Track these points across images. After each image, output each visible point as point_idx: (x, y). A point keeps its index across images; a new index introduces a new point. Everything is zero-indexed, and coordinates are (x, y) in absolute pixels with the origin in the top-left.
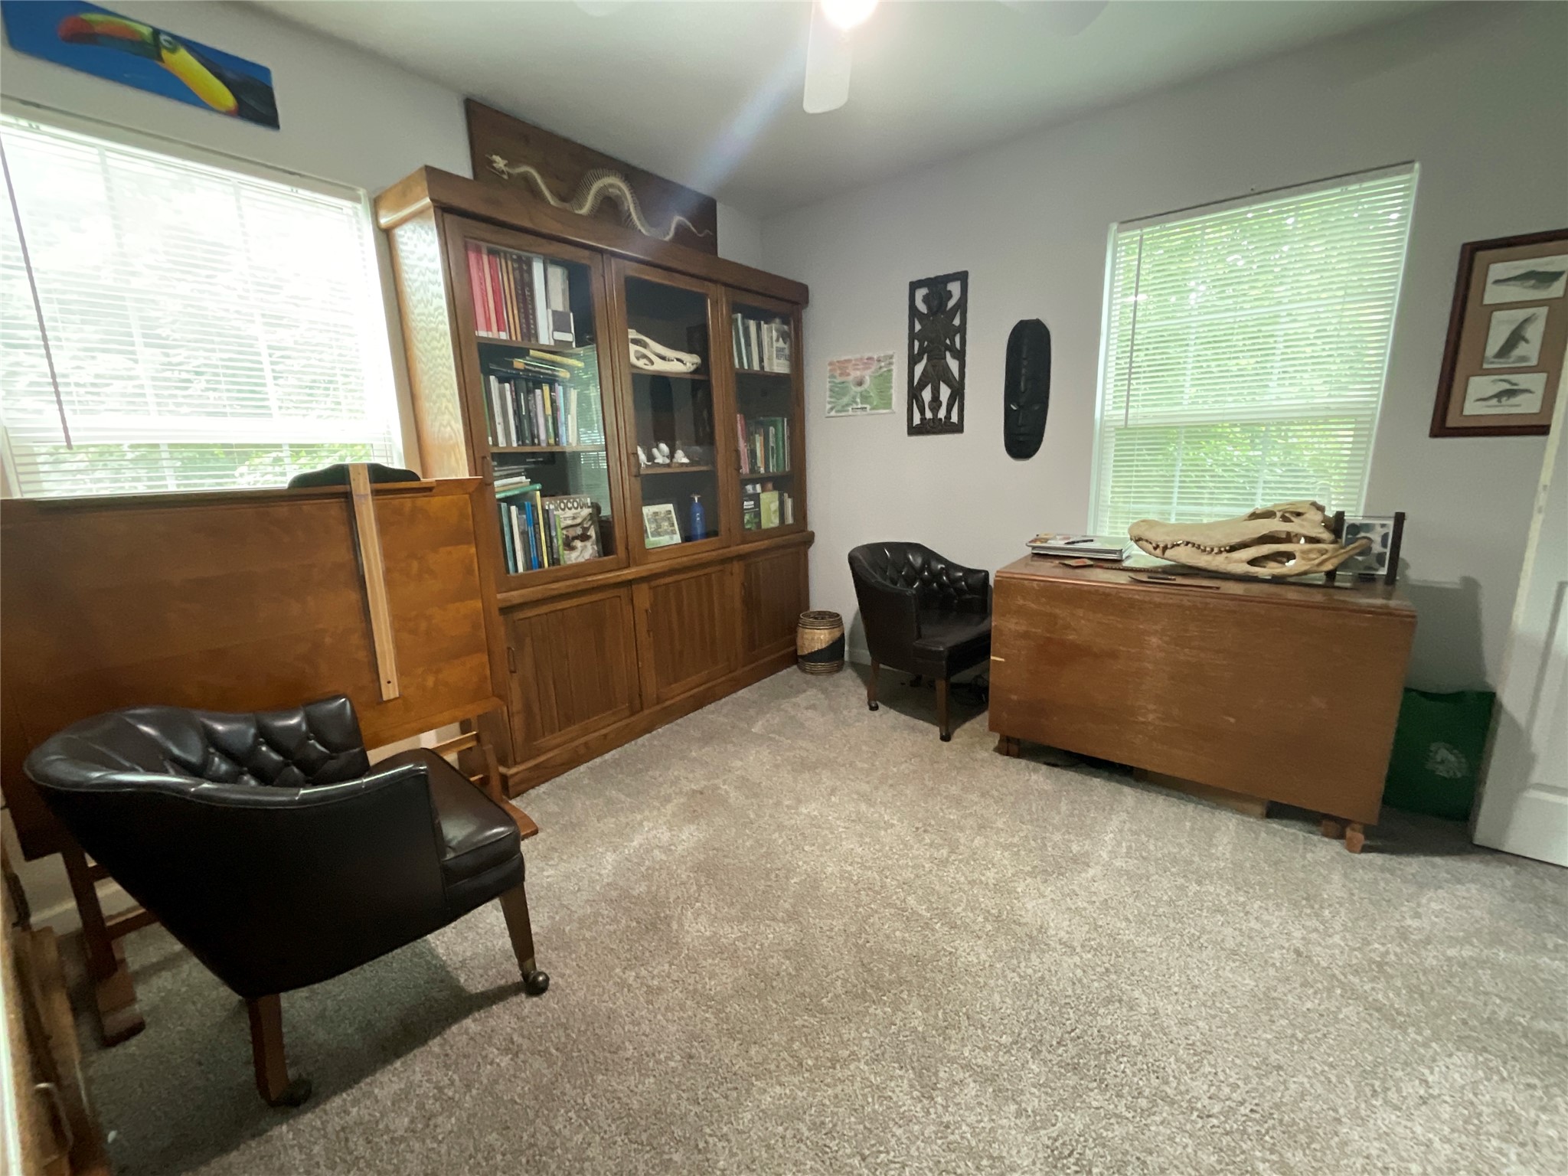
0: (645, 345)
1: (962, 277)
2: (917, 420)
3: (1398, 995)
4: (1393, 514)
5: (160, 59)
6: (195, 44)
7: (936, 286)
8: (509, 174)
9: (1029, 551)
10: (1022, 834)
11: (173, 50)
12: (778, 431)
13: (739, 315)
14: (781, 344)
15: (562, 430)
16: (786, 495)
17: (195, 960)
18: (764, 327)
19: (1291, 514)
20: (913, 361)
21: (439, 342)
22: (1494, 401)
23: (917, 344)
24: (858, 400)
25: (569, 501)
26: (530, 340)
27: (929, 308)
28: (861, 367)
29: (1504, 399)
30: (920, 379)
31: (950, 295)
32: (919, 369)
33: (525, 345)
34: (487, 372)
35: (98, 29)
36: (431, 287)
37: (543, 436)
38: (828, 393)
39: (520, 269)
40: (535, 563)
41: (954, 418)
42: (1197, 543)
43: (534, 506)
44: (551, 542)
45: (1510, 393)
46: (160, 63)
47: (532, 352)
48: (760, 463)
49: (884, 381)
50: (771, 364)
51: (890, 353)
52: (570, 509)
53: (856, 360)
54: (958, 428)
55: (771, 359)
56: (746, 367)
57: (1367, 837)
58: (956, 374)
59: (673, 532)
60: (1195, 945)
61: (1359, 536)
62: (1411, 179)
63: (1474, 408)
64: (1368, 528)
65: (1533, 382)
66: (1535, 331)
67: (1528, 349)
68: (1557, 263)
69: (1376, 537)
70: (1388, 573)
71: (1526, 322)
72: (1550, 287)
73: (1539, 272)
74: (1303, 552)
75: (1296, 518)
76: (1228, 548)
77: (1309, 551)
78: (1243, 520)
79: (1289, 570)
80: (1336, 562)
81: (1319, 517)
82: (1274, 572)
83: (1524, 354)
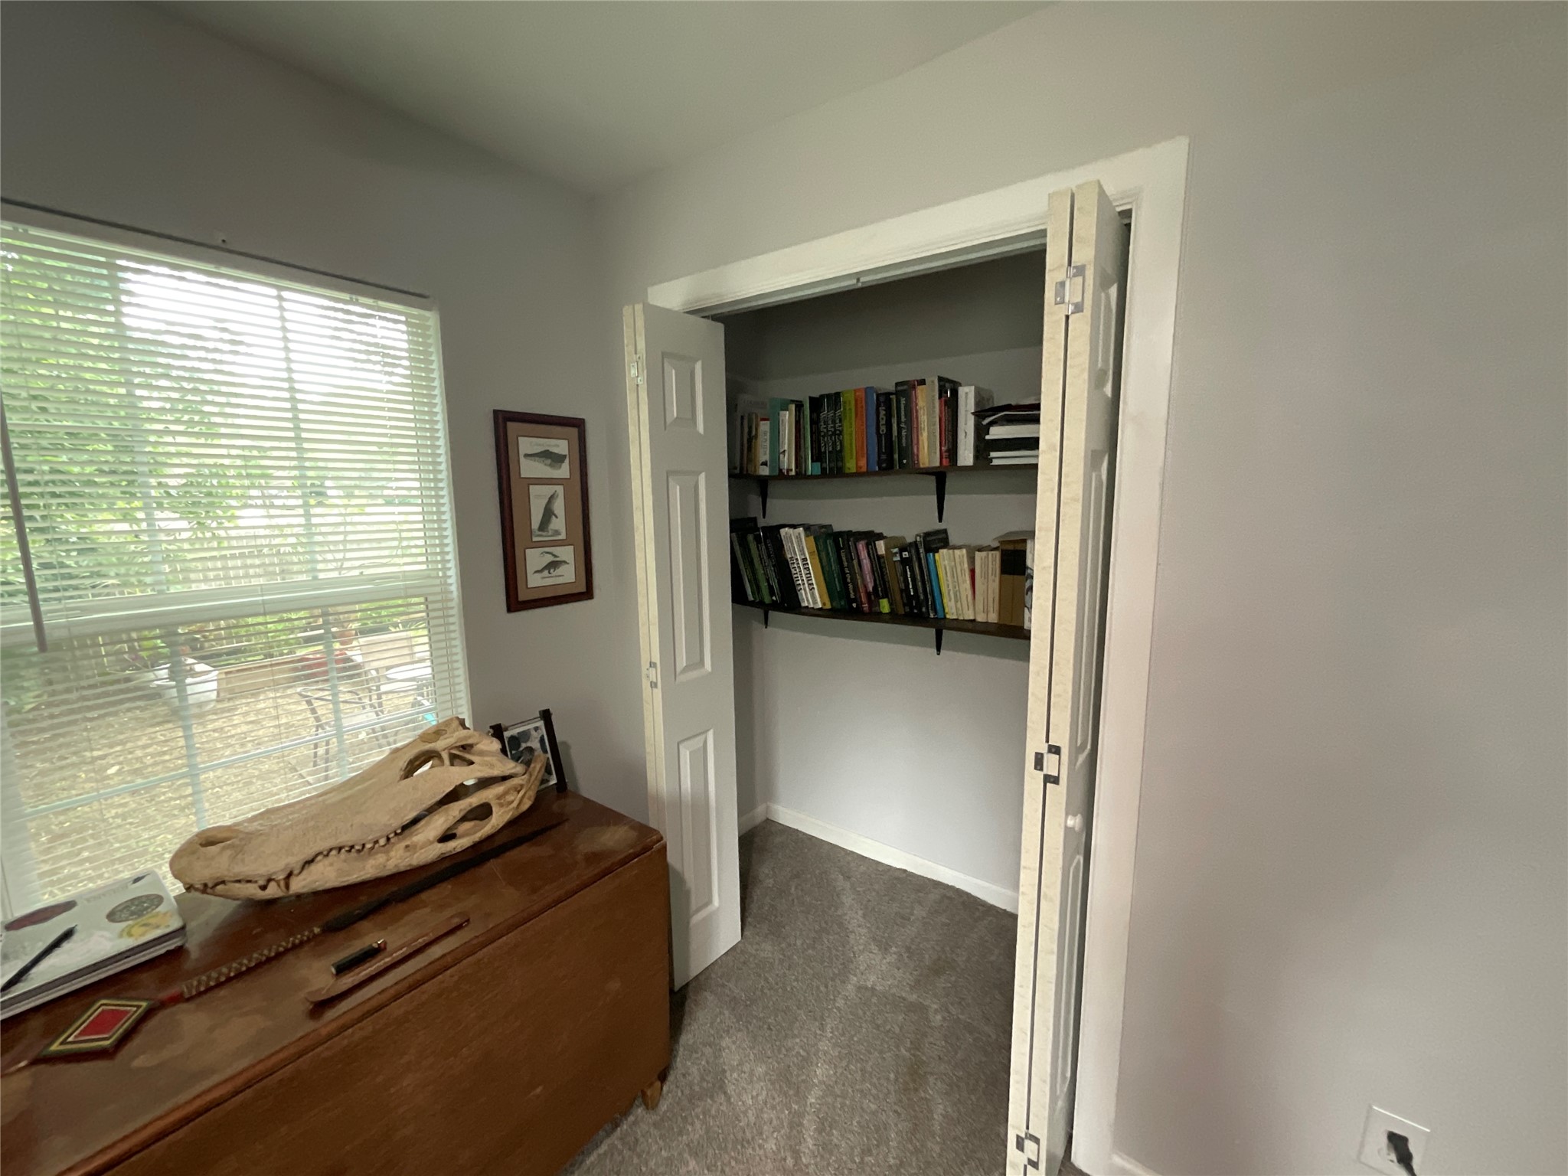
4: (538, 715)
22: (546, 573)
29: (552, 571)
45: (556, 564)
61: (521, 749)
62: (429, 318)
63: (535, 580)
64: (525, 735)
65: (567, 553)
66: (559, 507)
67: (559, 524)
68: (561, 447)
69: (535, 744)
70: (558, 780)
71: (552, 498)
72: (560, 467)
73: (551, 453)
74: (499, 797)
75: (469, 753)
76: (399, 831)
77: (506, 793)
78: (398, 778)
79: (493, 827)
80: (532, 794)
81: (496, 745)
82: (477, 836)
83: (557, 528)
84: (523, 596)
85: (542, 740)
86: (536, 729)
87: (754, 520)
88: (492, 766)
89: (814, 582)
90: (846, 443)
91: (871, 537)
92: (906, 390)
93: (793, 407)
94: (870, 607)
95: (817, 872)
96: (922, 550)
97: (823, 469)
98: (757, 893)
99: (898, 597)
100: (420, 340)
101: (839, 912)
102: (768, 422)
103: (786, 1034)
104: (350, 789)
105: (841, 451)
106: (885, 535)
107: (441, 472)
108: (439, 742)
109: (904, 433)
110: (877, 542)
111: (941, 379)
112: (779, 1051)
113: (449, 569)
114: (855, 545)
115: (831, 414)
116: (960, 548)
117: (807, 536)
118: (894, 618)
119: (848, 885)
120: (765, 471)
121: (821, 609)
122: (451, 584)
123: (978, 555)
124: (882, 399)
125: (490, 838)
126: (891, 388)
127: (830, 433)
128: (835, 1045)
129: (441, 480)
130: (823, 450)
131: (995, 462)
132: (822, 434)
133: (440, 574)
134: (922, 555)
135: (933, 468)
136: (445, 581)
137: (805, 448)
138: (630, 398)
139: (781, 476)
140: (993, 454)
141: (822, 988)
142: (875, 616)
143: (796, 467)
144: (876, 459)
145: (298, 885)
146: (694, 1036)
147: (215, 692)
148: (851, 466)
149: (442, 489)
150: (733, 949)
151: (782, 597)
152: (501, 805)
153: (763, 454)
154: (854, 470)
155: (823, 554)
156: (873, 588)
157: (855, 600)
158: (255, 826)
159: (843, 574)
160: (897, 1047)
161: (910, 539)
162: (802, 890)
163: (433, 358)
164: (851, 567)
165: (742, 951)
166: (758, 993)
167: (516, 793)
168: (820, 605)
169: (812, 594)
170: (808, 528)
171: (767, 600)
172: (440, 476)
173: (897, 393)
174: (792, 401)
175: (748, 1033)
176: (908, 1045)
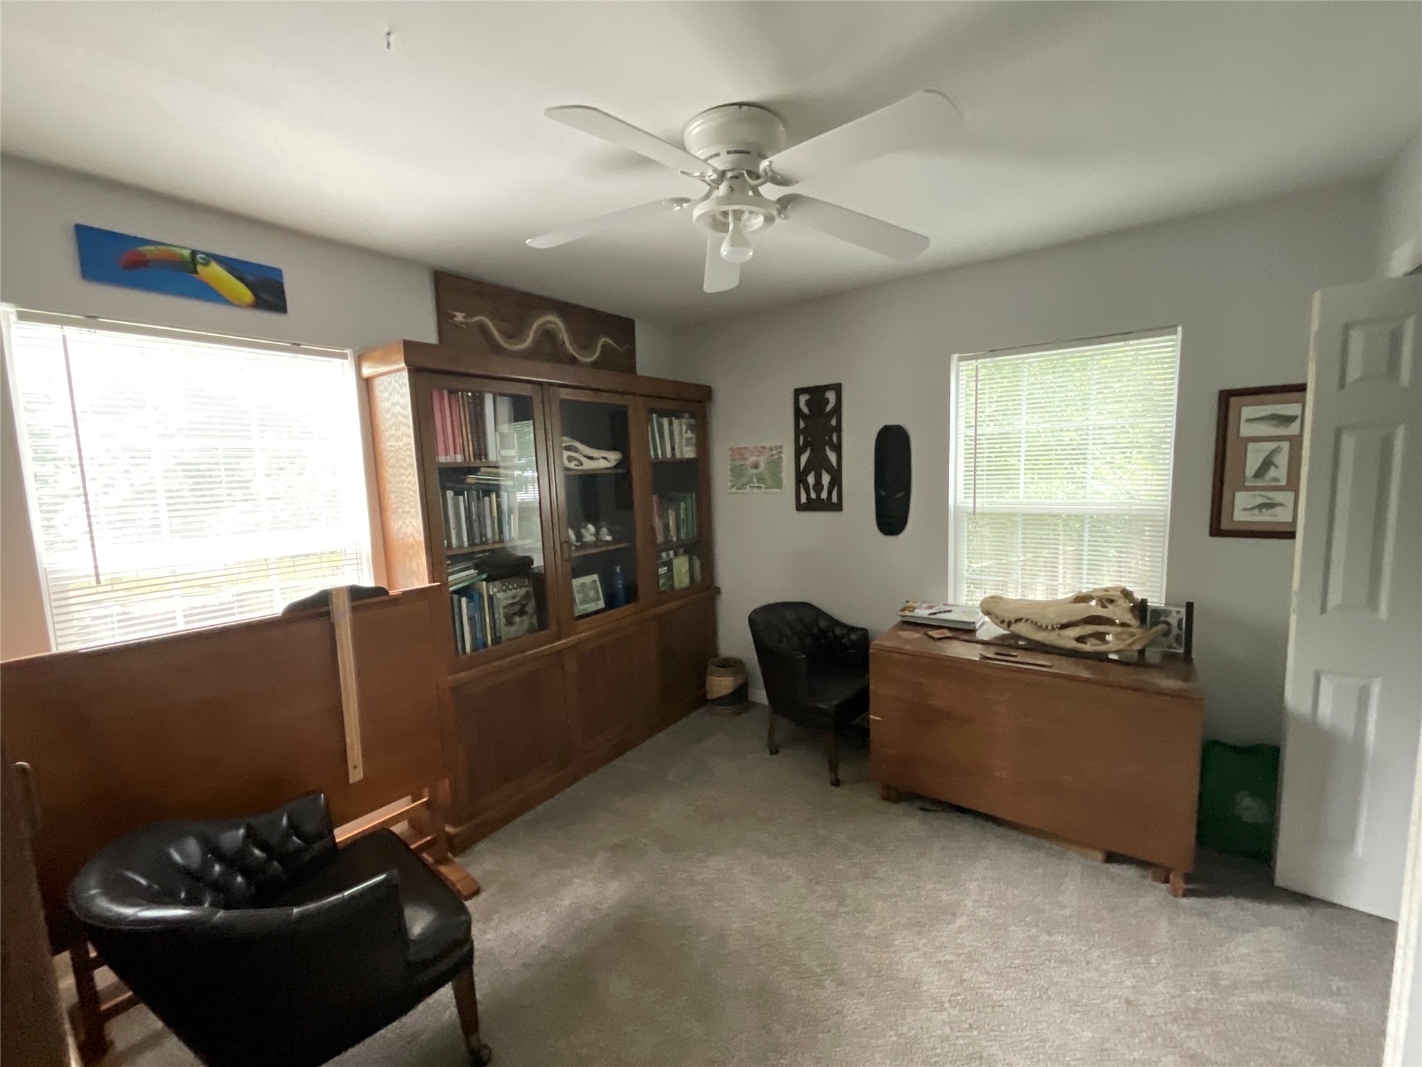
0: (576, 450)
1: (837, 388)
2: (804, 499)
3: (1208, 1042)
4: (1185, 604)
5: (196, 272)
6: (226, 258)
7: (816, 393)
8: (466, 324)
9: (900, 619)
10: (898, 884)
11: (206, 264)
12: (686, 506)
13: (654, 415)
14: (689, 434)
15: (506, 529)
16: (695, 557)
17: (175, 1039)
18: (676, 422)
19: (1106, 601)
20: (799, 452)
21: (406, 470)
22: (1256, 511)
23: (802, 439)
24: (755, 480)
25: (509, 583)
26: (481, 460)
27: (810, 410)
28: (756, 453)
29: (1264, 511)
30: (805, 466)
31: (827, 402)
32: (804, 458)
33: (478, 464)
34: (444, 489)
35: (148, 257)
36: (402, 427)
37: (489, 535)
38: (729, 473)
39: (475, 405)
40: (480, 643)
41: (834, 499)
42: (1035, 621)
43: (481, 595)
44: (495, 623)
45: (1270, 505)
46: (195, 275)
47: (482, 469)
48: (673, 532)
49: (775, 465)
50: (681, 452)
51: (779, 444)
52: (511, 590)
53: (753, 448)
54: (838, 507)
55: (681, 448)
56: (660, 456)
57: (1187, 882)
58: (835, 464)
59: (598, 599)
60: (1044, 998)
61: (1160, 620)
64: (1166, 613)
68: (1293, 409)
69: (1173, 621)
70: (1184, 651)
71: (1274, 452)
72: (1289, 426)
73: (1279, 415)
74: (1117, 634)
75: (1110, 604)
76: (1059, 626)
77: (1122, 633)
83: (1276, 476)
84: (1225, 525)
85: (1180, 621)
86: (1178, 612)
88: (1115, 613)
145: (1012, 628)
152: (1118, 639)
167: (1129, 636)
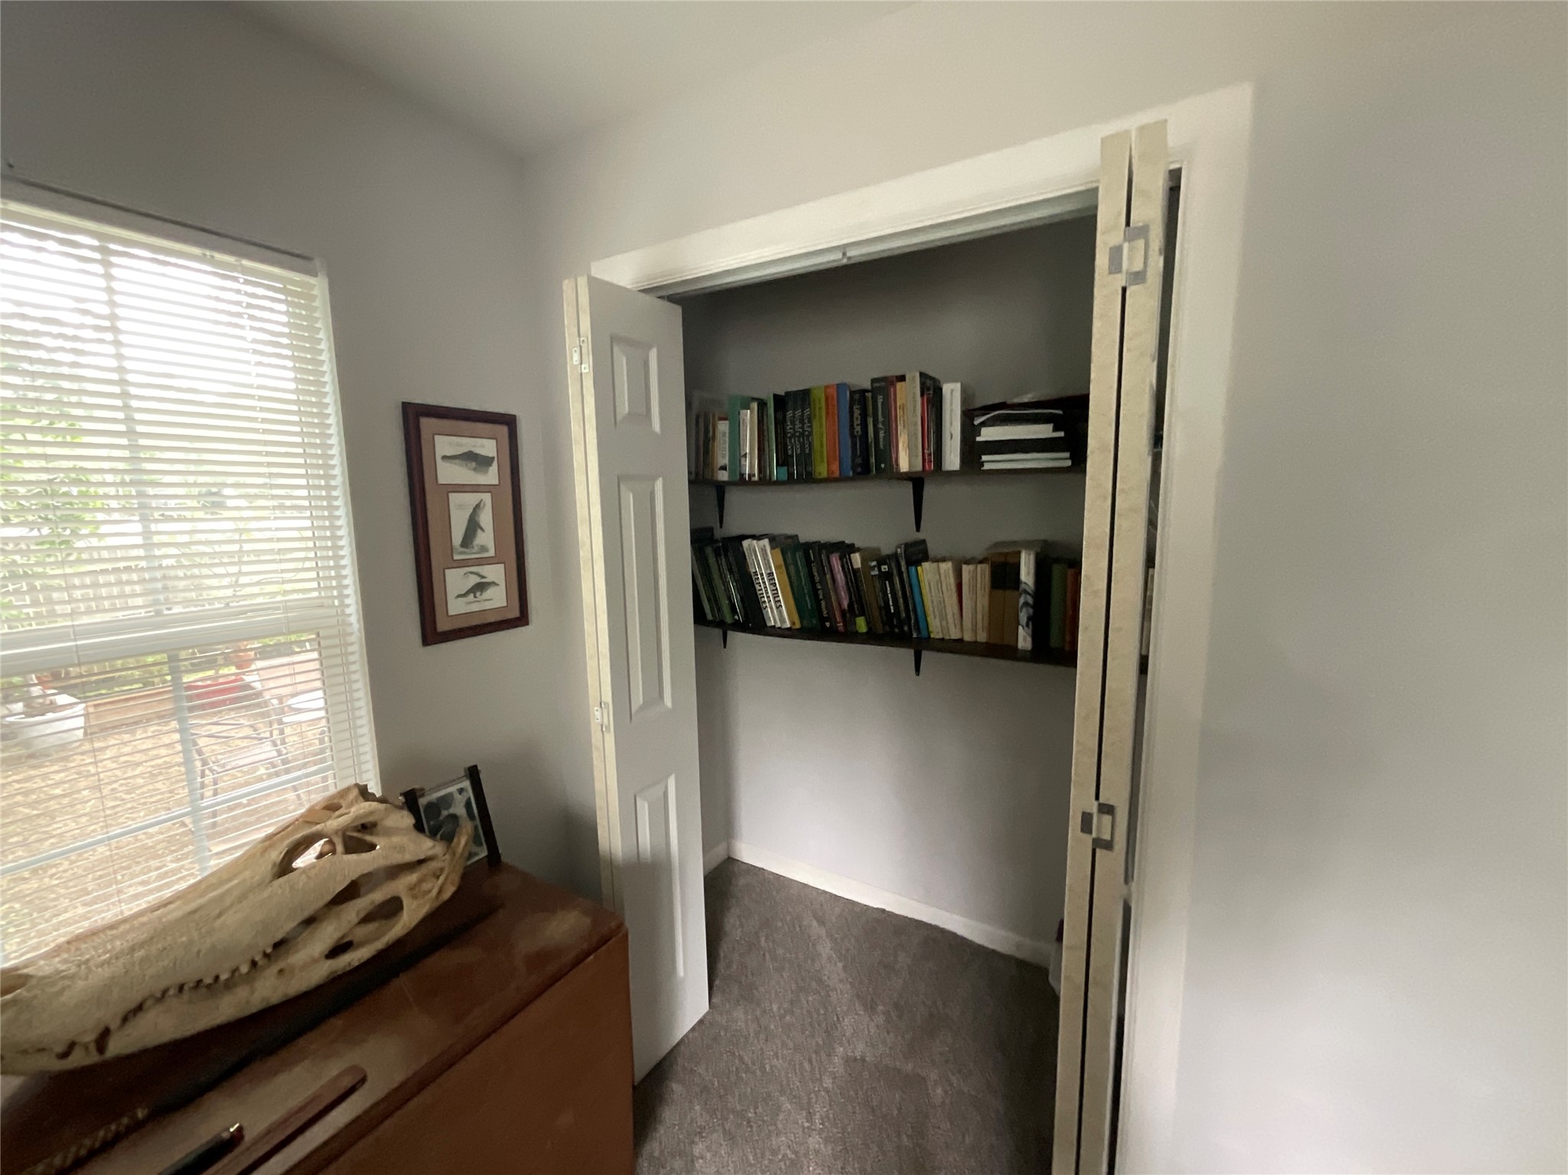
4: (465, 773)
19: (359, 831)
22: (471, 597)
29: (478, 595)
45: (484, 586)
61: (441, 818)
62: (315, 285)
63: (456, 606)
64: (447, 801)
65: (495, 573)
66: (486, 519)
67: (486, 538)
68: (487, 447)
69: (459, 809)
70: (489, 852)
71: (477, 508)
72: (487, 472)
73: (476, 454)
74: (412, 888)
75: (371, 834)
76: (269, 950)
77: (421, 881)
78: (269, 877)
79: (403, 927)
80: (456, 878)
81: (406, 820)
82: (379, 945)
83: (483, 544)
84: (443, 626)
85: (468, 805)
86: (461, 791)
87: (711, 530)
88: (402, 849)
89: (781, 598)
90: (816, 444)
91: (845, 549)
92: (885, 386)
93: (755, 405)
94: (845, 625)
95: (788, 918)
96: (903, 563)
97: (790, 475)
98: (724, 949)
99: (876, 613)
100: (304, 313)
101: (817, 966)
102: (728, 422)
103: (770, 1131)
104: (201, 896)
105: (810, 455)
106: (857, 545)
107: (334, 477)
108: (329, 823)
109: (882, 434)
110: (852, 555)
111: (922, 375)
112: (763, 1156)
113: (348, 596)
114: (828, 558)
115: (798, 413)
116: (944, 560)
117: (772, 548)
118: (872, 637)
119: (823, 932)
120: (724, 476)
121: (789, 629)
122: (350, 615)
123: (965, 568)
124: (857, 396)
125: (399, 943)
126: (867, 385)
127: (797, 434)
128: (827, 1141)
129: (335, 488)
130: (790, 452)
131: (987, 467)
132: (789, 435)
133: (336, 603)
134: (904, 569)
135: (916, 473)
136: (343, 611)
137: (770, 451)
138: (572, 390)
139: (742, 482)
140: (984, 458)
141: (807, 1066)
142: (848, 636)
143: (760, 471)
144: (850, 463)
145: (117, 1046)
146: (661, 1144)
147: (82, 730)
148: (821, 470)
149: (336, 498)
150: (701, 1022)
151: (746, 615)
152: (415, 897)
153: (722, 457)
154: (825, 474)
155: (792, 568)
156: (848, 606)
157: (827, 619)
158: (57, 964)
159: (815, 591)
160: (899, 1135)
161: (887, 550)
162: (774, 941)
163: (321, 335)
164: (823, 581)
165: (711, 1024)
166: (733, 1078)
167: (434, 880)
168: (788, 625)
169: (779, 611)
170: (774, 540)
171: (729, 620)
172: (333, 483)
173: (873, 390)
174: (754, 399)
175: (724, 1134)
176: (910, 1132)
